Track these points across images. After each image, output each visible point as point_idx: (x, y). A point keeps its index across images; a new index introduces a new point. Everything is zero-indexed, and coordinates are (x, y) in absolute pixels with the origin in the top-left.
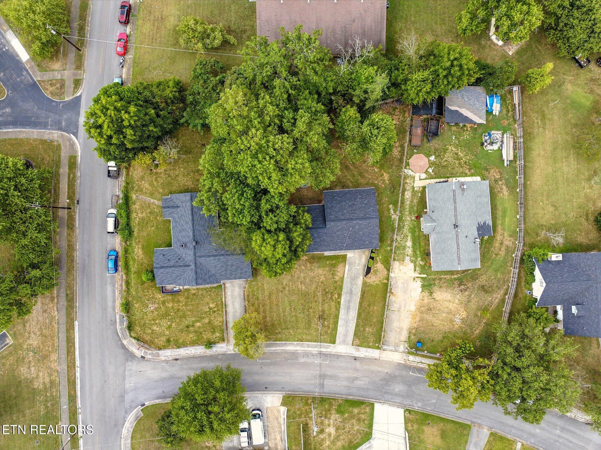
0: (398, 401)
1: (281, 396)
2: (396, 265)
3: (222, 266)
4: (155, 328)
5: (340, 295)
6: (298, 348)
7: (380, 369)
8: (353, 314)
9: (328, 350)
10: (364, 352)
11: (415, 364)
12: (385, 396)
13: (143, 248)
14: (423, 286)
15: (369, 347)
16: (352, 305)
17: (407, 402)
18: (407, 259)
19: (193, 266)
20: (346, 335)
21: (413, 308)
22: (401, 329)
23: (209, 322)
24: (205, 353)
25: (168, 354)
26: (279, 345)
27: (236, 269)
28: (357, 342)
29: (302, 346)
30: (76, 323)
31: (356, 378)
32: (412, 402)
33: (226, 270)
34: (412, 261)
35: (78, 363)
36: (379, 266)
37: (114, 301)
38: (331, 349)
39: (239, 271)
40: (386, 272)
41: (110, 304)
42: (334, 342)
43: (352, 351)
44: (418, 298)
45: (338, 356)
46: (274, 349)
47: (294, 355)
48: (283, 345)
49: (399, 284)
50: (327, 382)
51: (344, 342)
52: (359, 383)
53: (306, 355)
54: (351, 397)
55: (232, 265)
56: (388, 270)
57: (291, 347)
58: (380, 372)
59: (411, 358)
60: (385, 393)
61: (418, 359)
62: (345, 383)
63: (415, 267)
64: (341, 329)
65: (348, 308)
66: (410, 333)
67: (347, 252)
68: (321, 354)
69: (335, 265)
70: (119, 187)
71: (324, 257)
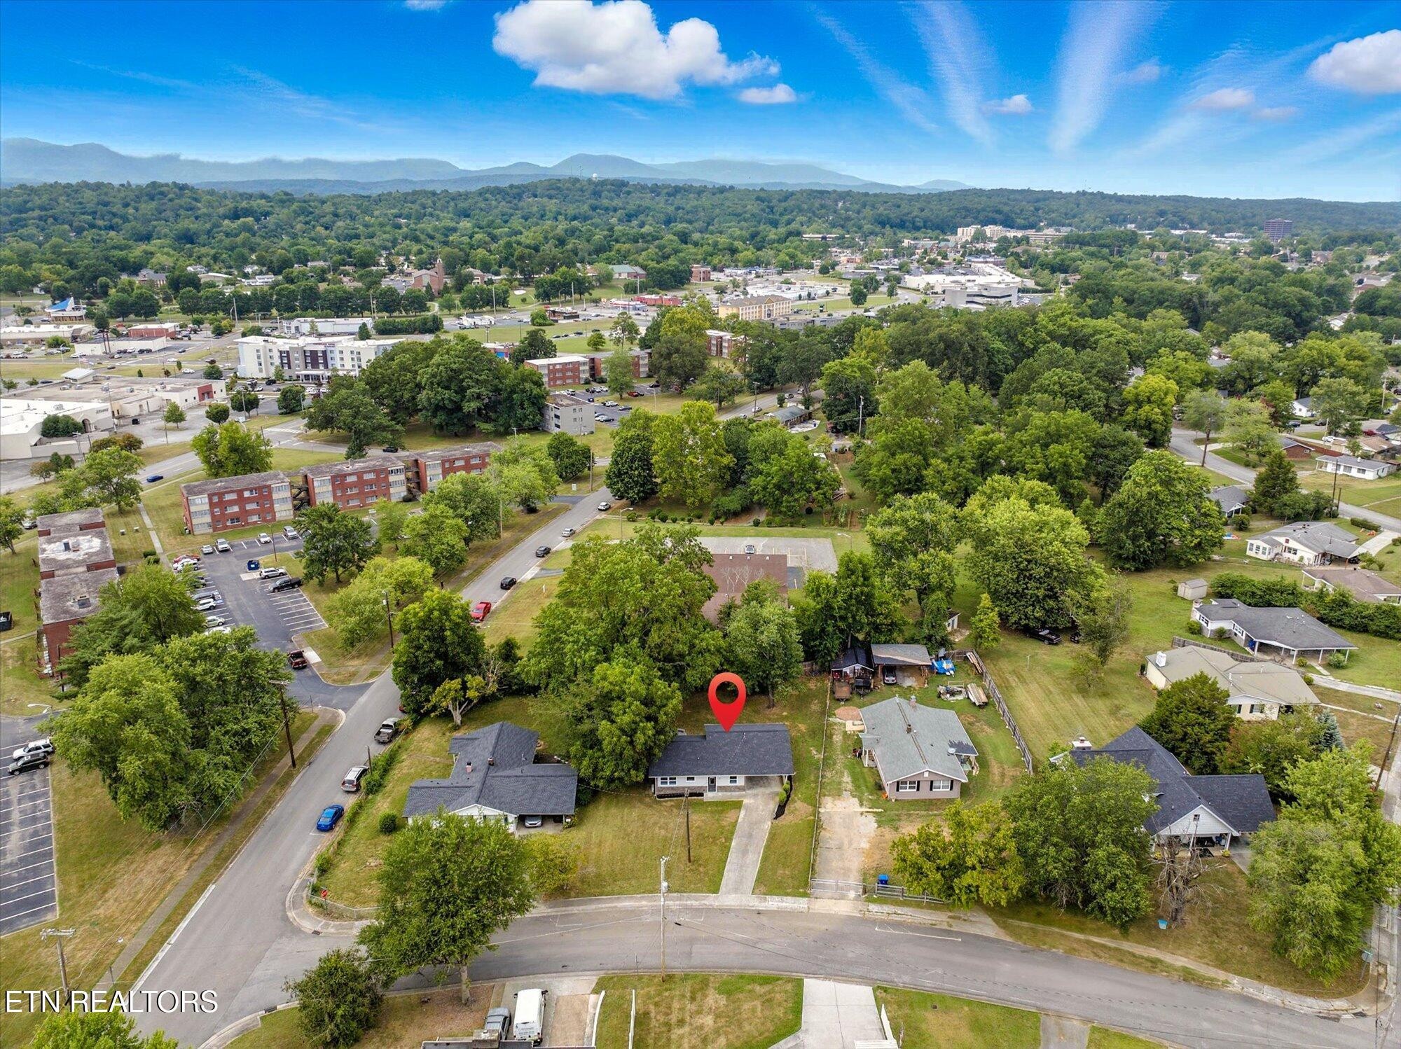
0: (857, 974)
1: (595, 978)
2: (828, 801)
3: (527, 792)
5: (729, 839)
6: (644, 903)
7: (811, 925)
8: (754, 858)
9: (705, 903)
10: (774, 903)
11: (884, 917)
12: (828, 966)
13: (393, 802)
14: (880, 823)
15: (788, 895)
16: (751, 848)
17: (879, 976)
18: (846, 794)
19: (479, 786)
20: (739, 882)
21: (865, 845)
22: (849, 870)
26: (606, 901)
27: (550, 798)
28: (763, 889)
30: (212, 887)
31: (761, 941)
32: (889, 974)
33: (529, 797)
34: (853, 795)
35: (173, 939)
36: (798, 806)
37: (304, 863)
38: (711, 900)
39: (554, 801)
40: (811, 810)
41: (293, 865)
42: (716, 891)
43: (755, 903)
44: (873, 834)
45: (723, 911)
46: (593, 907)
48: (612, 901)
49: (837, 819)
50: (698, 949)
51: (736, 890)
52: (767, 947)
54: (753, 972)
55: (544, 791)
56: (817, 807)
57: (627, 903)
58: (811, 929)
59: (874, 907)
60: (825, 962)
61: (887, 909)
62: (739, 948)
63: (861, 802)
64: (729, 875)
65: (745, 852)
66: (865, 874)
67: (744, 796)
68: (688, 909)
69: (722, 811)
70: (380, 751)
71: (703, 804)
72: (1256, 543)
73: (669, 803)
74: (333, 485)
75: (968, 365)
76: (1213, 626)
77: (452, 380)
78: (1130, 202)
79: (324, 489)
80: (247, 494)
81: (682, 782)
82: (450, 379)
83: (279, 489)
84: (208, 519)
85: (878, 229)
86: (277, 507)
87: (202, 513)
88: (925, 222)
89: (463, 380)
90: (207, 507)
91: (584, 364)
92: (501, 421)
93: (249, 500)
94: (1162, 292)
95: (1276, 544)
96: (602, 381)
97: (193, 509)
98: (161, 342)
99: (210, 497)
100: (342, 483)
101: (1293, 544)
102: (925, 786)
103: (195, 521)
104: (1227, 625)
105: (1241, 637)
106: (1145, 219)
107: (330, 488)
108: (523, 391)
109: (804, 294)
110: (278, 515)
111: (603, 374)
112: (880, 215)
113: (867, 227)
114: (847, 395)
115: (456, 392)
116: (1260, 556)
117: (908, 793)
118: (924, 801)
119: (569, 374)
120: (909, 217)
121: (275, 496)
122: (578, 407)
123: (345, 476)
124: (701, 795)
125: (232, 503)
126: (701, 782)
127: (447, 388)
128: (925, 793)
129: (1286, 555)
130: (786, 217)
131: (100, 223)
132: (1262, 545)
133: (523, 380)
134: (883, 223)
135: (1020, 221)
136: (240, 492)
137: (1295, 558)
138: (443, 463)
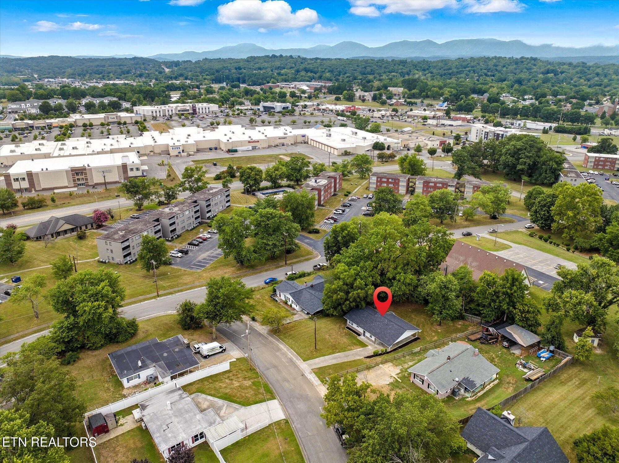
0: (290, 411)
1: (243, 356)
2: (390, 365)
3: (308, 300)
5: (339, 352)
6: (285, 349)
8: (334, 362)
9: (297, 361)
10: (312, 377)
12: (288, 402)
14: (391, 384)
15: (319, 377)
16: (339, 359)
17: (294, 418)
18: (400, 367)
20: (315, 364)
26: (279, 342)
28: (317, 370)
31: (288, 381)
32: (297, 420)
34: (401, 370)
36: (379, 359)
38: (299, 362)
42: (305, 361)
43: (307, 371)
46: (275, 341)
47: (279, 349)
49: (380, 371)
50: (272, 370)
51: (310, 365)
52: (286, 385)
53: (284, 354)
54: (270, 386)
55: (313, 302)
56: (382, 363)
57: (282, 346)
58: (305, 391)
60: (290, 401)
62: (279, 378)
63: (399, 373)
64: (317, 360)
67: (370, 344)
69: (355, 344)
71: (356, 338)
73: (347, 331)
74: (424, 185)
77: (516, 153)
79: (420, 186)
80: (390, 180)
81: (355, 326)
82: (515, 153)
83: (403, 181)
84: (375, 186)
86: (400, 188)
87: (374, 183)
89: (520, 154)
90: (375, 181)
93: (391, 183)
97: (371, 181)
98: (459, 123)
99: (377, 178)
100: (427, 185)
102: (425, 384)
103: (370, 186)
107: (422, 186)
108: (549, 165)
110: (400, 191)
115: (516, 159)
117: (418, 382)
118: (423, 391)
121: (400, 184)
122: (575, 179)
123: (429, 182)
124: (359, 335)
125: (384, 182)
126: (361, 330)
127: (513, 157)
128: (425, 387)
131: (489, 73)
133: (551, 159)
136: (388, 179)
138: (474, 188)
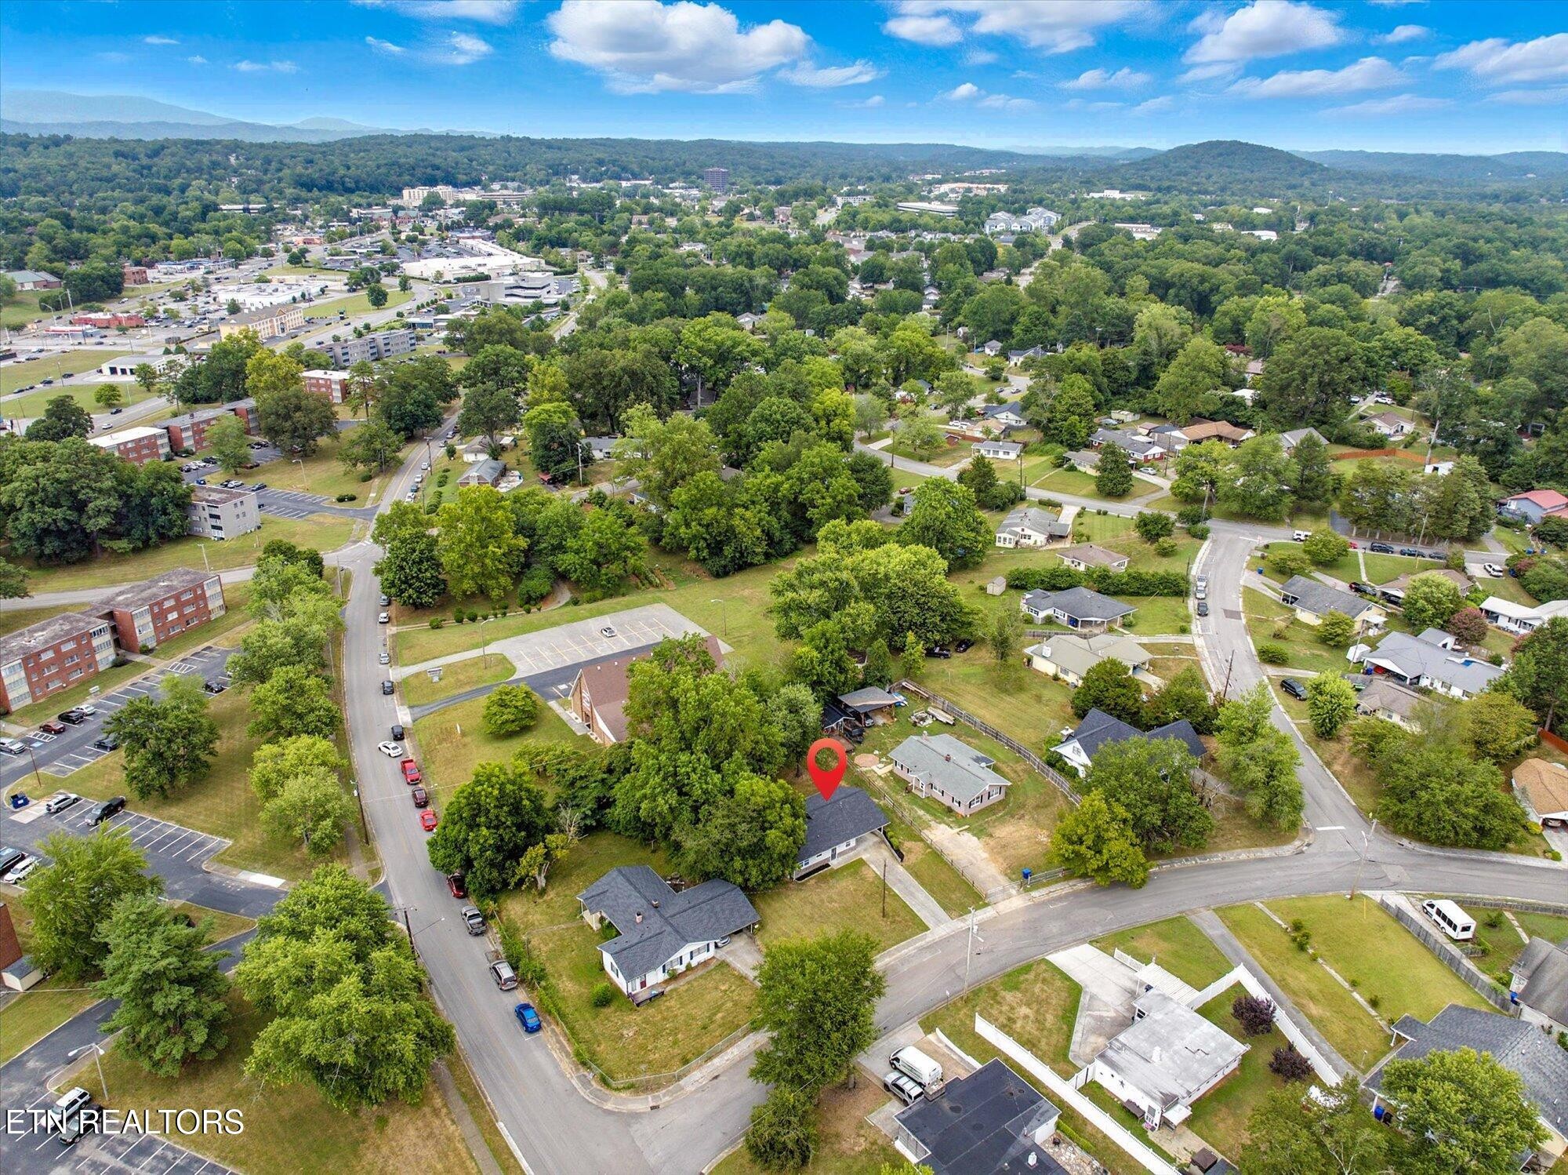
1: (916, 1025)
2: (926, 833)
3: (710, 916)
4: (651, 1057)
5: (889, 890)
6: (887, 960)
7: (1011, 923)
9: (928, 940)
10: (972, 919)
11: (1048, 897)
12: (1048, 944)
13: (571, 978)
14: (975, 835)
15: (975, 910)
16: (912, 889)
17: (1082, 935)
18: (933, 823)
19: (668, 929)
20: (934, 915)
21: (985, 855)
22: (994, 876)
23: (735, 1005)
24: (756, 1043)
25: (698, 1076)
27: (732, 914)
29: (890, 955)
30: (500, 1125)
32: (1090, 932)
33: (718, 920)
34: (939, 823)
36: (907, 845)
37: (557, 1066)
38: (929, 937)
39: (736, 915)
40: (921, 844)
41: (550, 1071)
42: (927, 929)
43: (958, 925)
44: (981, 846)
45: (947, 940)
49: (947, 844)
50: (960, 971)
51: (938, 922)
52: (1003, 949)
54: (1010, 968)
55: (723, 911)
56: (922, 840)
58: (1014, 926)
59: (1035, 894)
61: (1044, 891)
63: (948, 826)
64: (922, 914)
65: (912, 894)
66: (1007, 875)
67: (858, 854)
68: (922, 949)
69: (857, 872)
70: (492, 942)
71: (837, 871)
72: (1003, 535)
73: (811, 881)
74: (26, 669)
75: (653, 394)
76: (1042, 614)
78: (560, 148)
81: (814, 861)
85: (304, 194)
88: (357, 182)
91: (161, 436)
92: (136, 533)
94: (713, 278)
95: (1015, 534)
96: (189, 453)
100: (37, 664)
101: (1027, 532)
102: (985, 798)
104: (1050, 612)
105: (1063, 618)
106: (587, 171)
107: (23, 674)
109: (298, 295)
111: (186, 444)
112: (300, 176)
113: (290, 192)
114: (561, 444)
116: (1008, 545)
117: (977, 806)
118: (986, 809)
119: (145, 452)
120: (337, 177)
122: (238, 501)
123: (39, 653)
124: (827, 865)
126: (827, 854)
128: (986, 803)
129: (1023, 541)
130: (178, 181)
132: (1008, 536)
134: (308, 185)
135: (462, 178)
137: (1031, 542)
138: (152, 608)
